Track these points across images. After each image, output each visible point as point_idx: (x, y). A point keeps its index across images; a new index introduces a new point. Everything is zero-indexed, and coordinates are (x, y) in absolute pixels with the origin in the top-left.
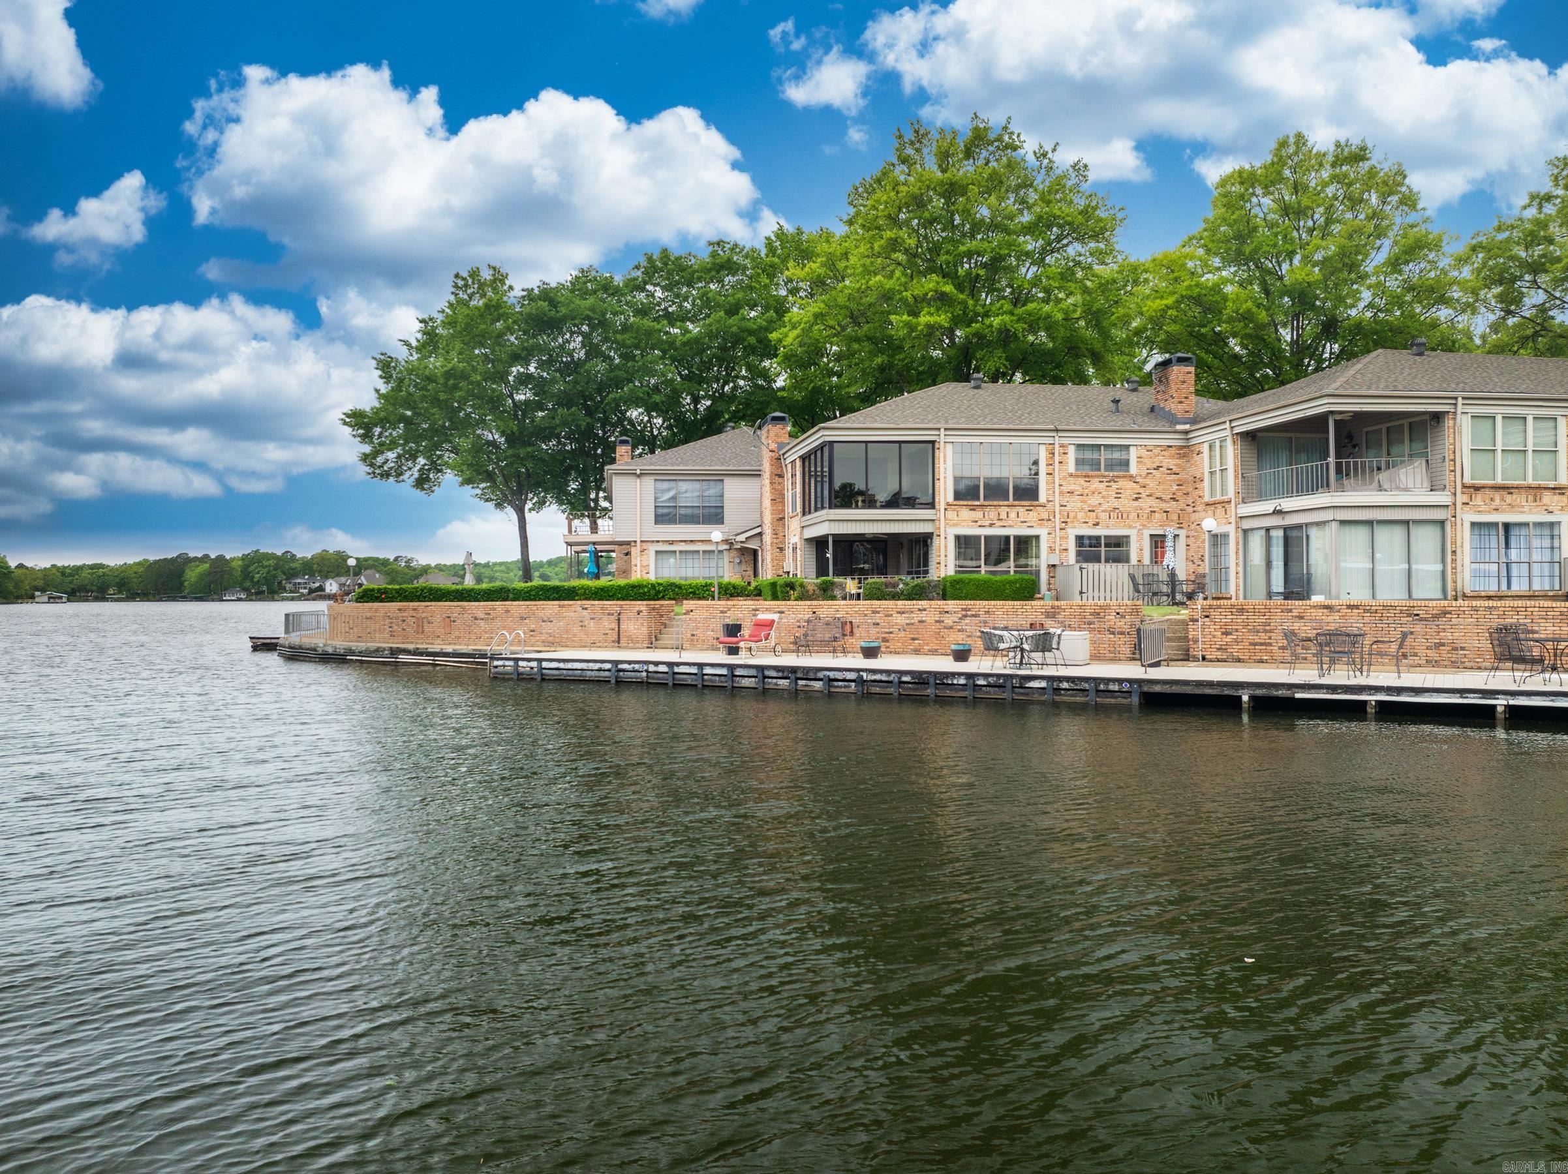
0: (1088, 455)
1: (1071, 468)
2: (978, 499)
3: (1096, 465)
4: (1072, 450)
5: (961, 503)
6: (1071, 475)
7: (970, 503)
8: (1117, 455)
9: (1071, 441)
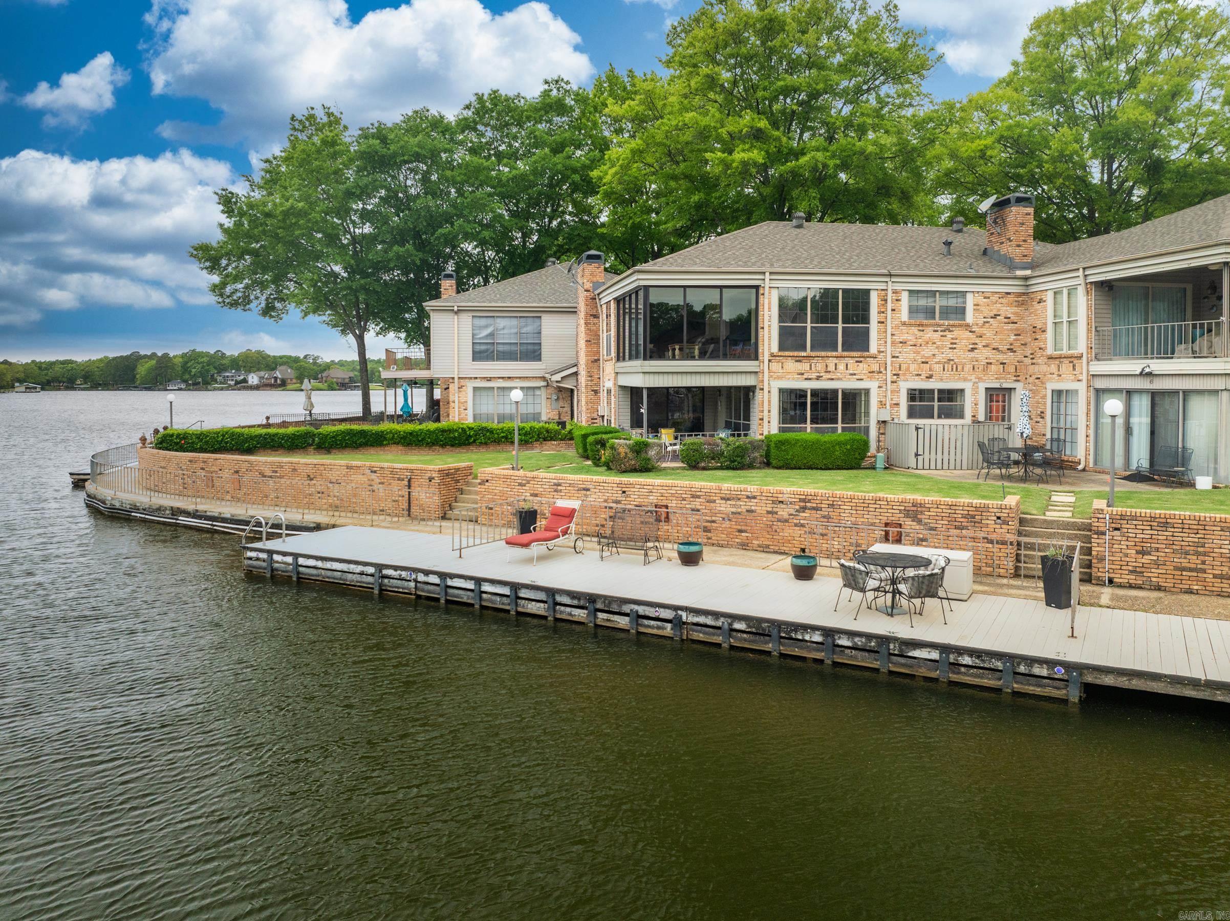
0: (923, 302)
1: (904, 315)
2: (804, 349)
3: (930, 312)
4: (905, 296)
5: (787, 353)
6: (904, 324)
7: (796, 354)
8: (952, 302)
9: (904, 286)
